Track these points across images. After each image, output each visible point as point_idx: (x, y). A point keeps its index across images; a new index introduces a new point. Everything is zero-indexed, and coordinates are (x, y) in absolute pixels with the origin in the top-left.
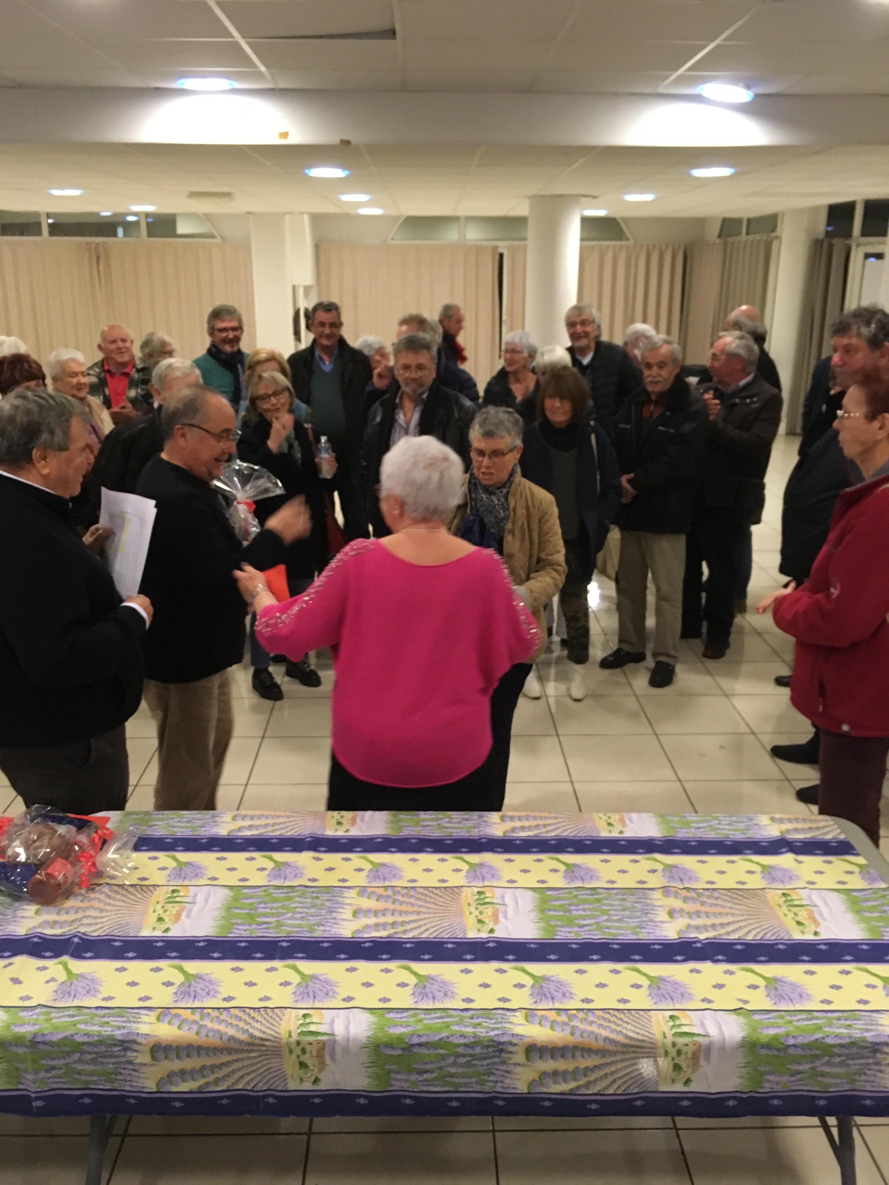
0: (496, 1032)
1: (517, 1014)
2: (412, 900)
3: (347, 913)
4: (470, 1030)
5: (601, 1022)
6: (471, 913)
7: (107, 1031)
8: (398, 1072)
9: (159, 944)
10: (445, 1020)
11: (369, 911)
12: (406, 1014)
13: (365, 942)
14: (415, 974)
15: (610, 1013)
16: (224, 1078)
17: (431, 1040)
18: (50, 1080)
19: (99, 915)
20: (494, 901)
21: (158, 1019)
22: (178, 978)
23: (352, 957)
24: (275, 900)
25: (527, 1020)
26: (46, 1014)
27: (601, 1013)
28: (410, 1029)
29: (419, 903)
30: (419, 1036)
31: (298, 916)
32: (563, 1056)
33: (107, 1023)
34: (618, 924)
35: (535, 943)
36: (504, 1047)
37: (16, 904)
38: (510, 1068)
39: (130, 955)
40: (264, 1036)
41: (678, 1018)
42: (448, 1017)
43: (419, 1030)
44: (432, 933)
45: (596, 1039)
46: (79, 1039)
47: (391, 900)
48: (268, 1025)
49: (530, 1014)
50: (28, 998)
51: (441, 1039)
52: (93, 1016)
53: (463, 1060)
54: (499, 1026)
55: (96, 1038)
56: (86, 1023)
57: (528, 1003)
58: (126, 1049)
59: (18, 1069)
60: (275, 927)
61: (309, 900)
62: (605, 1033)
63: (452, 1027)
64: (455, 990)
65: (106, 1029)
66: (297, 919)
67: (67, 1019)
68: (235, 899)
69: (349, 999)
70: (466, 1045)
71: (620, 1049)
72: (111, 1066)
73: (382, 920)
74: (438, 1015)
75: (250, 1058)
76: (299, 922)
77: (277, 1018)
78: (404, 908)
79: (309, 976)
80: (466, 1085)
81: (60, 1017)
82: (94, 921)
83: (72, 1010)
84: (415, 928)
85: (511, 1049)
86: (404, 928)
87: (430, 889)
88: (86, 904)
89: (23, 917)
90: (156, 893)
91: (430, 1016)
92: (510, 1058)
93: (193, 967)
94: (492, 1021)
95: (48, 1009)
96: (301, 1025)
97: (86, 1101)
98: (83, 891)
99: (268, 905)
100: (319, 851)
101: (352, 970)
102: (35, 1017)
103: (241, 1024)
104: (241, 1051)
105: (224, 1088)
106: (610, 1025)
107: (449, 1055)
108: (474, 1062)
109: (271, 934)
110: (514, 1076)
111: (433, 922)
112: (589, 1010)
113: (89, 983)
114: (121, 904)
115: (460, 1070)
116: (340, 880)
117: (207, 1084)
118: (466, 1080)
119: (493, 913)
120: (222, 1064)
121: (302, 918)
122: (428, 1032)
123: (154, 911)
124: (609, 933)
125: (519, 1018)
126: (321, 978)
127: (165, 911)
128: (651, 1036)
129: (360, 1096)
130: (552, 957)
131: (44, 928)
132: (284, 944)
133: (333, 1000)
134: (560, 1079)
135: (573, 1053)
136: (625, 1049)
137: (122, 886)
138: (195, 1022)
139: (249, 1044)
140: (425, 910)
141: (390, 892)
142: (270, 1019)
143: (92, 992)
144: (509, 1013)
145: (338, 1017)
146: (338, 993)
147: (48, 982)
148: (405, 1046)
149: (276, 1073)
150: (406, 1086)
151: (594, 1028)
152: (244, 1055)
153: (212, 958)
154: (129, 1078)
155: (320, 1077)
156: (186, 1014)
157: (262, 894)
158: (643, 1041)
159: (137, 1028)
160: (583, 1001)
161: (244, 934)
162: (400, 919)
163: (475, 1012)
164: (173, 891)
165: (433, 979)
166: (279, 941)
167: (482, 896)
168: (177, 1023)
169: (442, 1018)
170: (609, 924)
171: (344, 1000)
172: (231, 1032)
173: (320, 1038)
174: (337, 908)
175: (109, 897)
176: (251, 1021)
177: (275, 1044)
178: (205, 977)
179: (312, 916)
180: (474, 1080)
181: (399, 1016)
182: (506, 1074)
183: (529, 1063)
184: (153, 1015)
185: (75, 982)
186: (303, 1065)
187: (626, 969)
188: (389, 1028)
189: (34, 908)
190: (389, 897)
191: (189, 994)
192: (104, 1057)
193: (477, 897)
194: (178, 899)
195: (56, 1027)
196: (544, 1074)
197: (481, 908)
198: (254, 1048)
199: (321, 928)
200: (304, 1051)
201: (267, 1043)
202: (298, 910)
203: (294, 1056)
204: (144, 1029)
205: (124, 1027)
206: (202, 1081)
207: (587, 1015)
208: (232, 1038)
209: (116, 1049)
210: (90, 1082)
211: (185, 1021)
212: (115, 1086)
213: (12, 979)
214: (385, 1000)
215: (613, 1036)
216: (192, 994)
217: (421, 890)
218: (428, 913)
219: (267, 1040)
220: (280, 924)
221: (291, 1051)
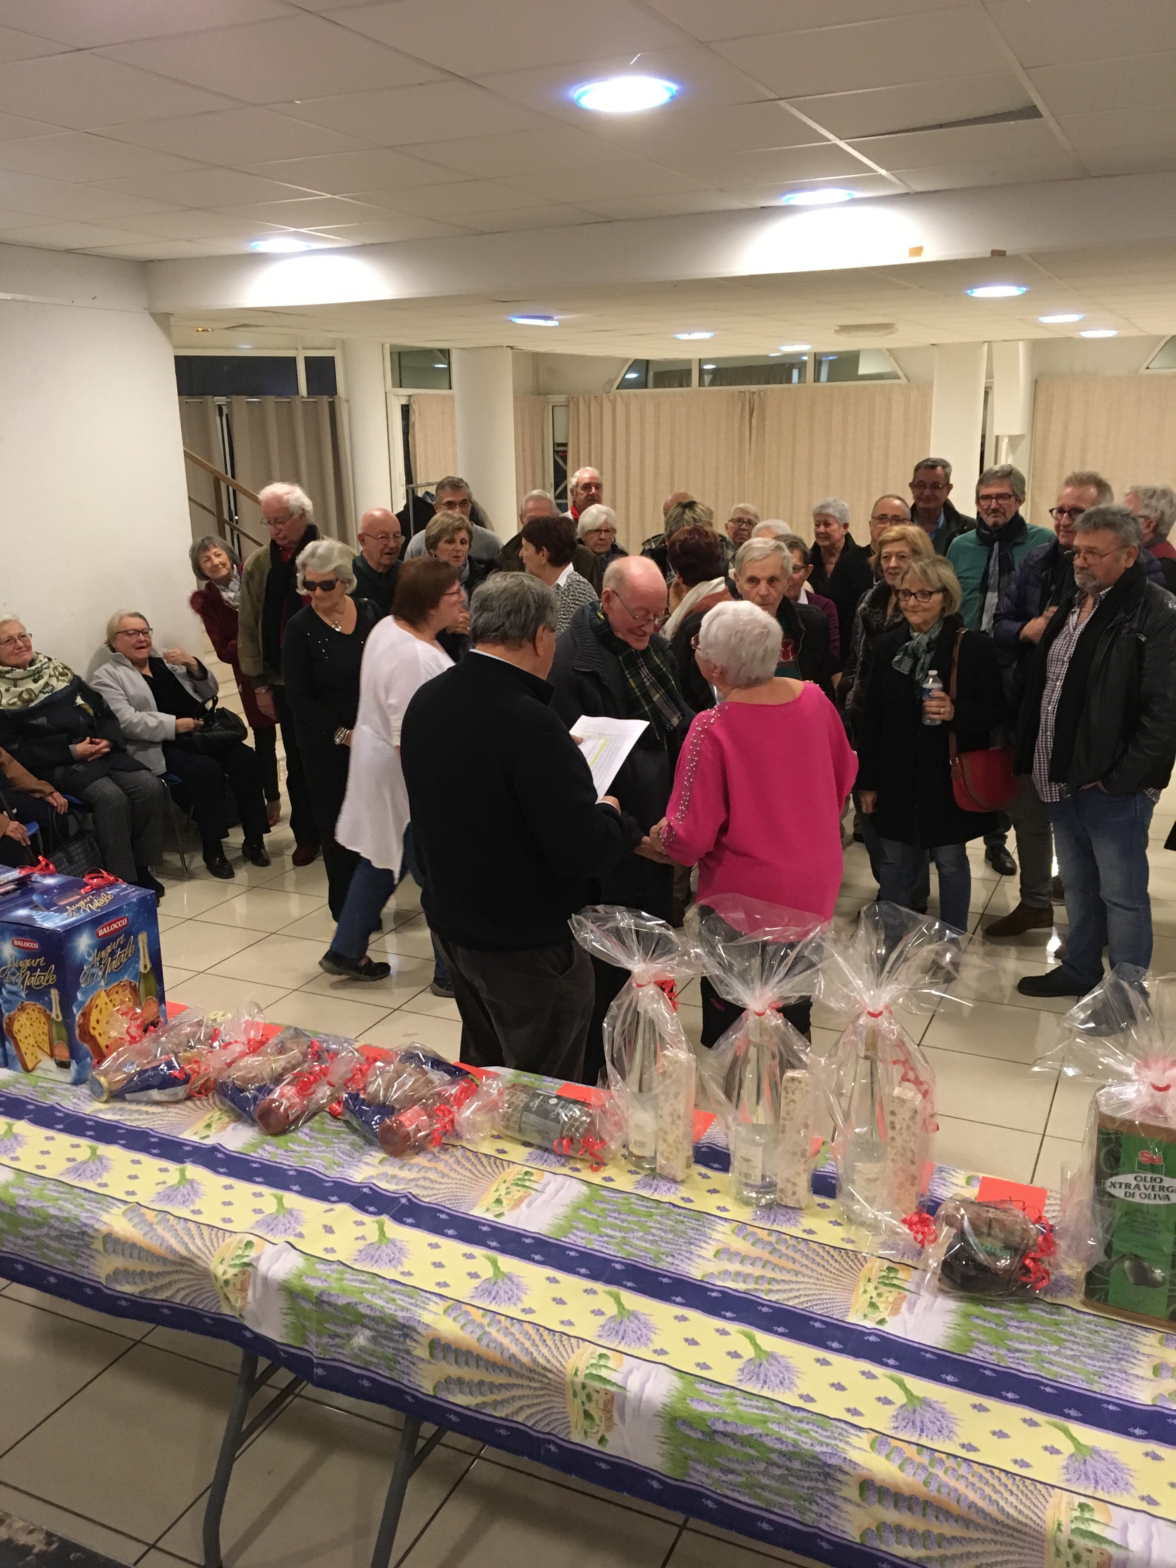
0: (824, 1449)
1: (861, 1434)
2: (798, 1256)
3: (709, 1251)
4: (790, 1434)
5: (975, 1480)
6: (865, 1292)
7: (390, 1309)
8: (698, 1461)
9: (485, 1229)
10: (767, 1413)
11: (737, 1254)
12: (721, 1391)
13: (713, 1291)
14: (756, 1346)
15: (993, 1473)
16: (503, 1402)
17: (739, 1433)
18: (333, 1349)
19: (440, 1180)
20: (905, 1285)
21: (445, 1312)
22: (487, 1271)
23: (689, 1304)
24: (632, 1212)
25: (872, 1447)
26: (342, 1273)
27: (980, 1470)
28: (717, 1410)
29: (805, 1261)
30: (725, 1422)
31: (651, 1238)
32: (910, 1509)
33: (394, 1300)
34: (1070, 1362)
35: (932, 1353)
36: (831, 1471)
37: (367, 1148)
38: (839, 1502)
39: (450, 1232)
40: (548, 1366)
41: (1091, 1510)
42: (771, 1411)
43: (729, 1415)
44: (802, 1303)
45: (958, 1502)
46: (362, 1309)
47: (769, 1248)
48: (556, 1354)
49: (880, 1440)
50: (332, 1251)
51: (752, 1435)
52: (384, 1288)
53: (777, 1472)
54: (832, 1442)
55: (378, 1314)
56: (374, 1294)
57: (885, 1426)
58: (406, 1336)
59: (304, 1327)
60: (618, 1244)
61: (671, 1223)
62: (973, 1496)
63: (769, 1425)
64: (797, 1381)
65: (389, 1306)
66: (646, 1241)
67: (357, 1284)
68: (590, 1199)
69: (662, 1352)
70: (782, 1454)
71: (991, 1525)
72: (391, 1350)
73: (747, 1269)
74: (760, 1404)
75: (530, 1388)
76: (648, 1245)
77: (569, 1350)
78: (782, 1262)
79: (628, 1311)
80: (781, 1507)
81: (352, 1280)
82: (431, 1185)
83: (366, 1275)
84: (785, 1291)
85: (840, 1477)
86: (770, 1287)
87: (827, 1248)
88: (432, 1164)
89: (367, 1164)
90: (507, 1170)
91: (749, 1403)
92: (840, 1489)
93: (509, 1264)
94: (825, 1433)
95: (345, 1268)
96: (592, 1365)
97: (366, 1383)
98: (436, 1150)
99: (622, 1217)
100: (712, 1168)
101: (683, 1319)
102: (329, 1272)
103: (528, 1344)
104: (522, 1376)
105: (503, 1415)
106: (986, 1488)
107: (758, 1459)
108: (790, 1479)
109: (611, 1250)
110: (843, 1515)
111: (810, 1289)
112: (965, 1460)
113: (396, 1251)
114: (468, 1174)
115: (774, 1484)
116: (719, 1208)
117: (485, 1404)
118: (782, 1500)
119: (895, 1299)
120: (501, 1385)
121: (653, 1242)
122: (739, 1422)
123: (497, 1190)
124: (1049, 1370)
125: (863, 1440)
126: (642, 1317)
127: (508, 1193)
128: (1038, 1521)
129: (653, 1478)
130: (950, 1378)
131: (379, 1180)
132: (618, 1266)
133: (643, 1348)
134: (906, 1540)
135: (924, 1509)
136: (998, 1528)
137: (475, 1153)
138: (481, 1326)
139: (531, 1371)
140: (809, 1272)
141: (773, 1239)
142: (561, 1348)
143: (394, 1262)
144: (852, 1430)
145: (638, 1369)
146: (652, 1341)
147: (357, 1239)
148: (706, 1429)
149: (558, 1417)
150: (707, 1482)
151: (960, 1486)
152: (525, 1382)
153: (533, 1260)
154: (406, 1371)
155: (607, 1437)
156: (476, 1314)
157: (621, 1201)
158: (1026, 1525)
159: (420, 1316)
160: (963, 1446)
161: (579, 1242)
162: (769, 1274)
163: (809, 1415)
164: (526, 1173)
165: (776, 1359)
166: (613, 1261)
167: (892, 1275)
168: (462, 1322)
169: (763, 1409)
170: (1057, 1359)
171: (655, 1351)
172: (514, 1349)
173: (609, 1387)
174: (700, 1240)
175: (459, 1162)
176: (540, 1343)
177: (559, 1380)
178: (515, 1279)
179: (667, 1243)
180: (792, 1503)
181: (711, 1390)
182: (832, 1509)
183: (864, 1504)
184: (443, 1304)
185: (384, 1246)
186: (587, 1415)
187: (1048, 1423)
188: (692, 1400)
189: (381, 1155)
190: (770, 1244)
191: (490, 1293)
192: (384, 1338)
193: (885, 1274)
194: (527, 1183)
195: (344, 1290)
196: (883, 1526)
197: (883, 1289)
198: (536, 1377)
199: (670, 1259)
200: (589, 1397)
201: (550, 1375)
202: (653, 1231)
203: (578, 1401)
204: (427, 1318)
205: (408, 1310)
206: (480, 1399)
207: (959, 1465)
208: (513, 1357)
209: (396, 1332)
210: (371, 1363)
211: (473, 1321)
212: (394, 1375)
213: (325, 1227)
214: (705, 1366)
215: (983, 1504)
216: (493, 1294)
217: (815, 1246)
218: (810, 1277)
219: (550, 1371)
220: (624, 1242)
221: (575, 1394)
